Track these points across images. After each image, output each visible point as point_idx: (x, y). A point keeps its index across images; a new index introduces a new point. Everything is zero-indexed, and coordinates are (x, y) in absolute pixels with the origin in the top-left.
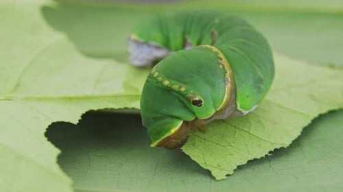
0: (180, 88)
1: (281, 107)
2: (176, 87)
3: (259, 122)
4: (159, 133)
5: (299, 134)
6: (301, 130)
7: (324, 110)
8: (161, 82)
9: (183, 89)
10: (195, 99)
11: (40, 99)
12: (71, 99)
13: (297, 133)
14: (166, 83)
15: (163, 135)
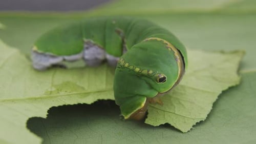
0: (148, 71)
1: (194, 89)
2: (145, 72)
3: (180, 103)
4: (132, 108)
5: (211, 108)
6: (212, 105)
7: (226, 88)
8: (133, 70)
9: (151, 72)
10: (161, 77)
11: (13, 101)
12: (36, 99)
13: (209, 108)
14: (137, 70)
15: (135, 109)
